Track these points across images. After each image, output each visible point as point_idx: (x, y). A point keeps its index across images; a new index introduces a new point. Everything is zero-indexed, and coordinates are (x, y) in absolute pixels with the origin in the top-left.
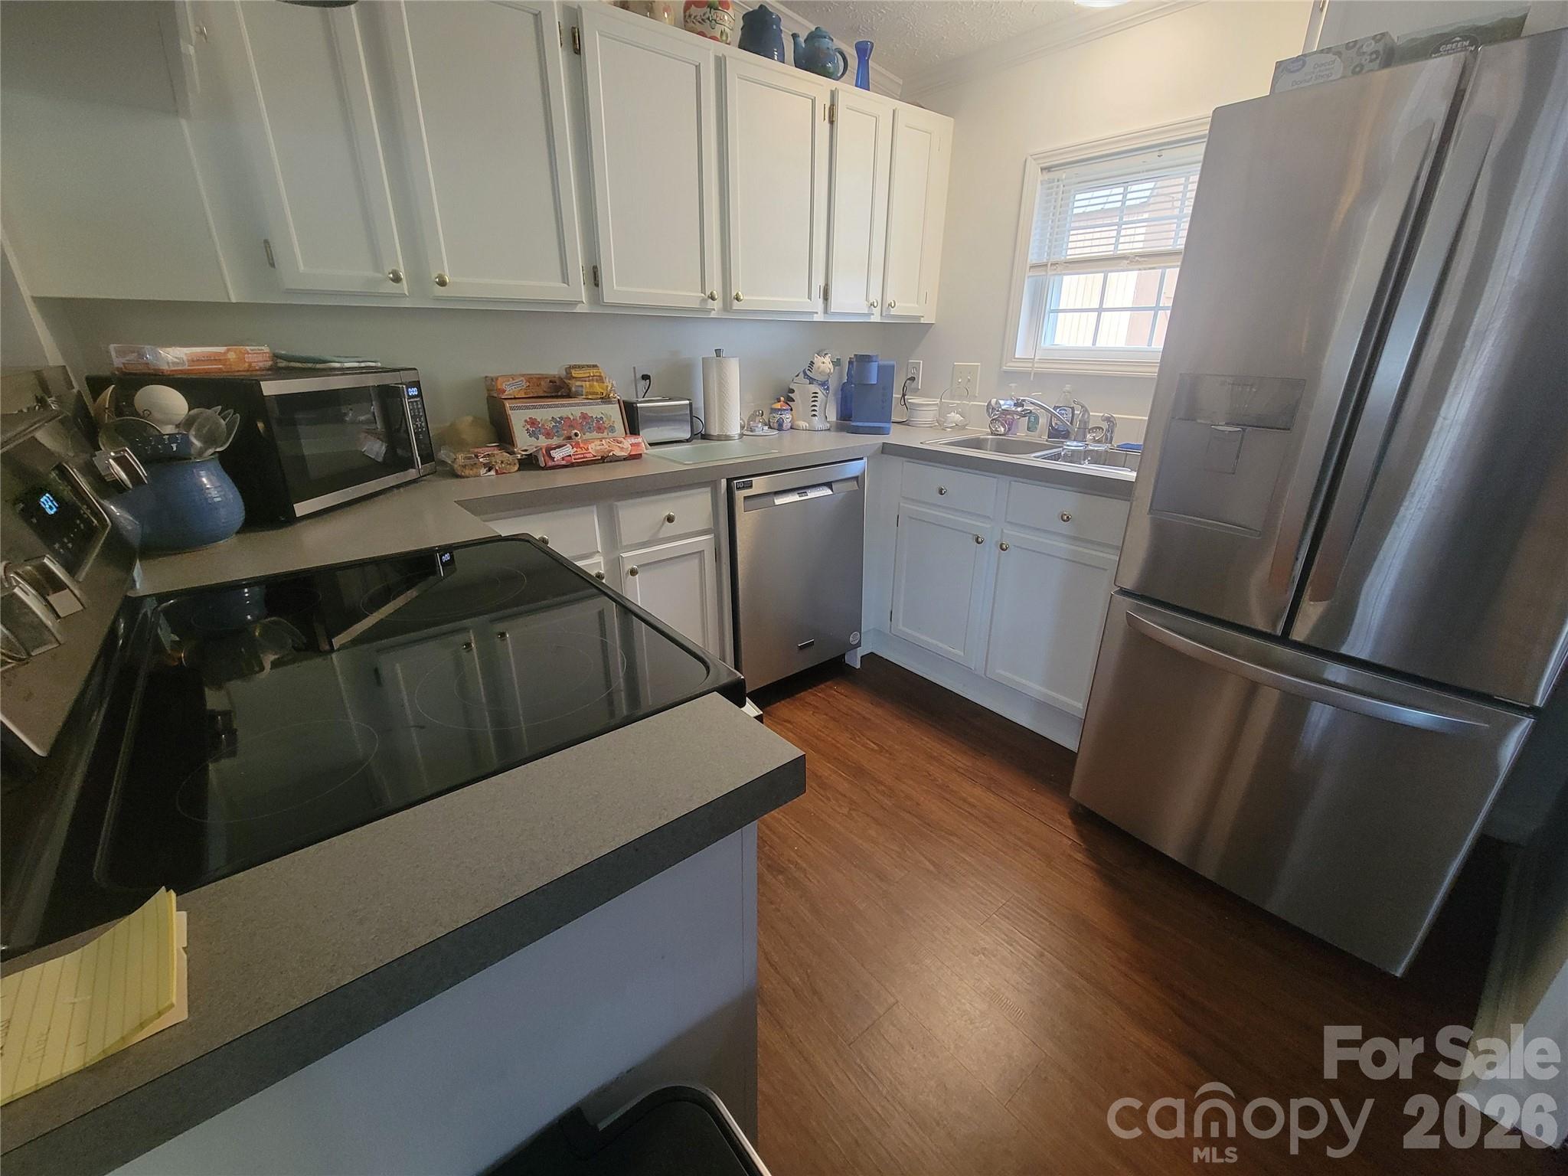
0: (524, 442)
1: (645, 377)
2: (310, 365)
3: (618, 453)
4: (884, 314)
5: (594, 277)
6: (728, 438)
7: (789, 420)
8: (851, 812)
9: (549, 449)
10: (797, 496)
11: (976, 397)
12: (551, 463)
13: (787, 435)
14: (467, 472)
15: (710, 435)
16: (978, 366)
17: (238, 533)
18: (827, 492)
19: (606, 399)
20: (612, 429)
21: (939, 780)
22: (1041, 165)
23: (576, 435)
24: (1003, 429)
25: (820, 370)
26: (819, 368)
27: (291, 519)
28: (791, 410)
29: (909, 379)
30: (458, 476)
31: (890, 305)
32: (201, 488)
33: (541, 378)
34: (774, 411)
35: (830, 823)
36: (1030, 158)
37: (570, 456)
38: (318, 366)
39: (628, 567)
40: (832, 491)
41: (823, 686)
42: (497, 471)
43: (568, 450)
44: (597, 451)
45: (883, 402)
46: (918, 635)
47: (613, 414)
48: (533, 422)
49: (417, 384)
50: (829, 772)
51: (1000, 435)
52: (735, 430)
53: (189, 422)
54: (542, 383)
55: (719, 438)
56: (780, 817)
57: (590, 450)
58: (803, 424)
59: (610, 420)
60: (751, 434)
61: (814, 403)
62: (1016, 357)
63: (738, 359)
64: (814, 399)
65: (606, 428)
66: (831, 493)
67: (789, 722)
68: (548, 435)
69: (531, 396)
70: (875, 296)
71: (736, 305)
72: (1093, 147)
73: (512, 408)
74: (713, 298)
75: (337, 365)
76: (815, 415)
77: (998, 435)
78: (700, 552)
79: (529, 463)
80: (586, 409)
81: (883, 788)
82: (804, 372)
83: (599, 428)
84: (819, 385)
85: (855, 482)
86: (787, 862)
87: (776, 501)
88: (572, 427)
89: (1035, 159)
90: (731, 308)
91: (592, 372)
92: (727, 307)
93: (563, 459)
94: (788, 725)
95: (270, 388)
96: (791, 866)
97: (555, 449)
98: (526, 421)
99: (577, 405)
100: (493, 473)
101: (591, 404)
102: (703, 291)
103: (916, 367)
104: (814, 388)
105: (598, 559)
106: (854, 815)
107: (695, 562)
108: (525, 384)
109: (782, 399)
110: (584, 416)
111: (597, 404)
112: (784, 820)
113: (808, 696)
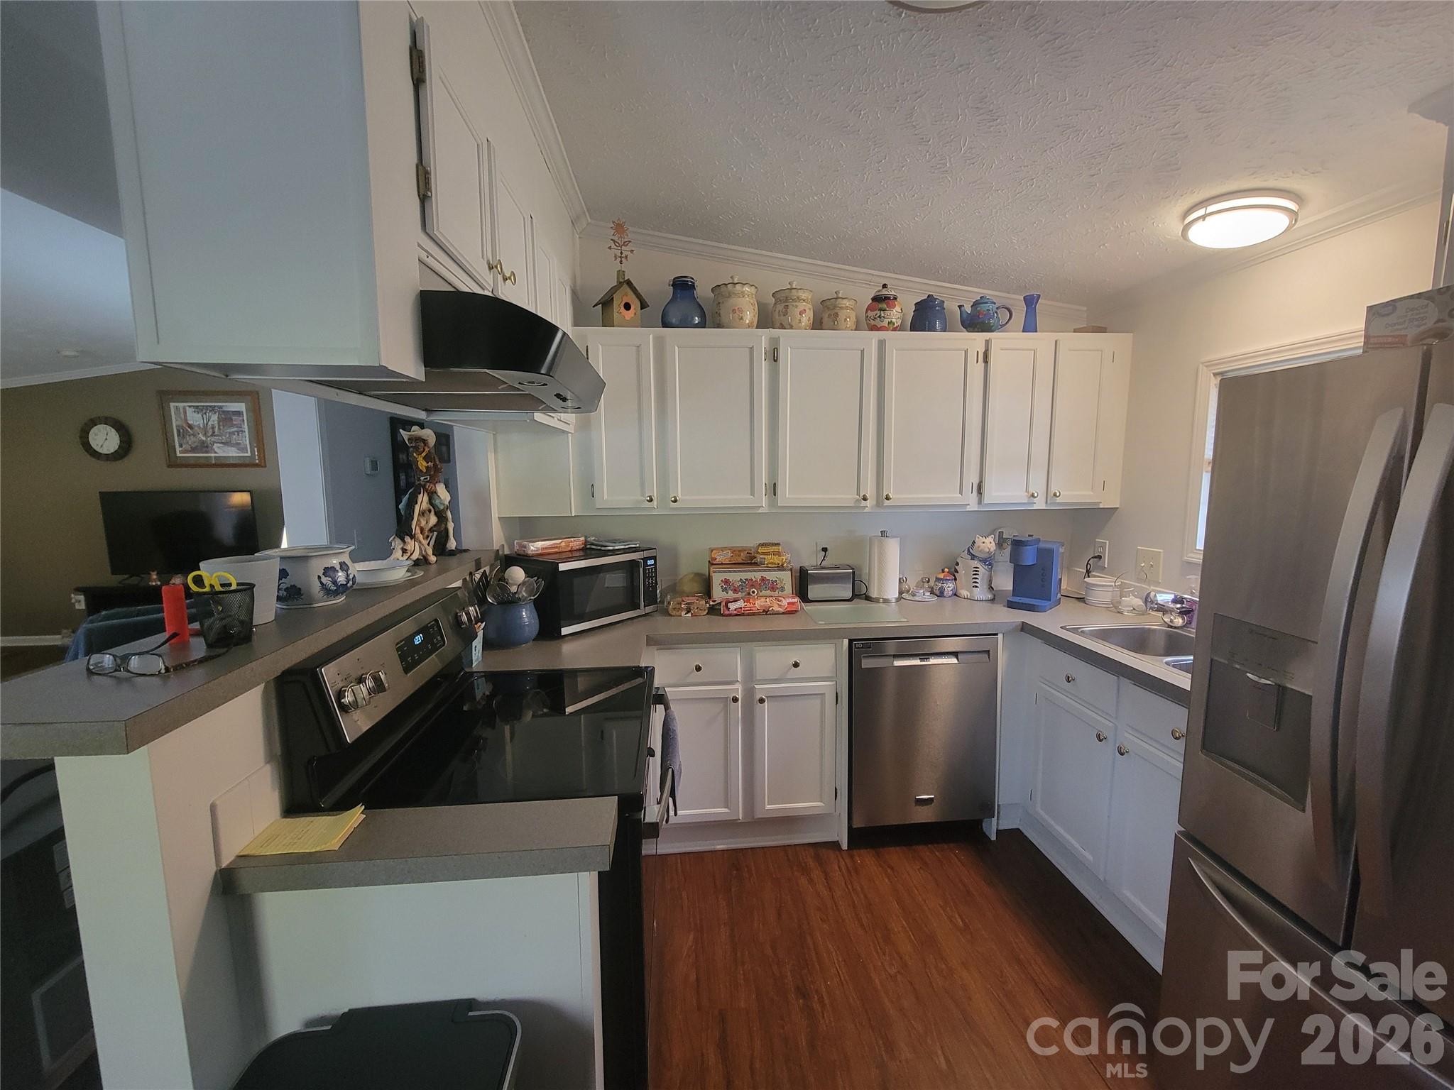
0: (718, 594)
1: (825, 550)
2: (599, 548)
3: (776, 608)
4: (1049, 502)
5: (773, 489)
6: (886, 601)
7: (951, 589)
8: (899, 976)
9: (727, 602)
10: (919, 661)
11: (1160, 583)
12: (727, 612)
13: (948, 603)
14: (674, 613)
15: (871, 598)
16: (1160, 552)
17: (533, 640)
18: (954, 660)
19: (781, 568)
20: (783, 589)
21: (1010, 986)
22: (1214, 371)
23: (754, 592)
24: (1181, 621)
25: (980, 549)
26: (979, 547)
27: (559, 636)
28: (955, 579)
29: (1095, 557)
30: (670, 615)
31: (1055, 495)
32: (521, 617)
33: (742, 550)
34: (938, 579)
35: (872, 975)
36: (1201, 365)
37: (741, 608)
38: (603, 548)
39: (758, 697)
40: (958, 660)
41: (946, 846)
42: (692, 614)
43: (741, 604)
44: (761, 606)
45: (1042, 581)
46: (1053, 823)
47: (786, 579)
48: (727, 582)
49: (654, 558)
50: (900, 929)
51: (1175, 628)
52: (892, 592)
53: (524, 583)
54: (742, 554)
55: (877, 600)
56: (832, 950)
57: (756, 605)
58: (964, 593)
59: (782, 582)
60: (911, 598)
61: (974, 576)
62: (1197, 548)
63: (899, 539)
64: (975, 573)
65: (778, 588)
66: (956, 662)
67: (892, 869)
68: (735, 591)
69: (734, 562)
70: (1038, 486)
71: (887, 503)
72: (1274, 353)
73: (714, 572)
74: (865, 499)
75: (611, 548)
76: (976, 587)
77: (1171, 627)
78: (822, 694)
79: (714, 610)
80: (764, 574)
81: (944, 966)
82: (968, 550)
83: (773, 588)
84: (980, 561)
85: (987, 656)
86: (814, 992)
87: (895, 662)
88: (753, 586)
89: (1206, 366)
90: (882, 504)
91: (775, 549)
92: (879, 504)
93: (736, 610)
94: (889, 871)
95: (563, 567)
96: (816, 996)
97: (732, 602)
98: (722, 581)
99: (760, 571)
100: (689, 615)
101: (770, 571)
102: (858, 494)
103: (1103, 546)
104: (976, 563)
105: (738, 686)
106: (899, 979)
107: (818, 701)
108: (730, 555)
109: (946, 570)
110: (763, 579)
111: (775, 571)
112: (834, 954)
113: (925, 851)
